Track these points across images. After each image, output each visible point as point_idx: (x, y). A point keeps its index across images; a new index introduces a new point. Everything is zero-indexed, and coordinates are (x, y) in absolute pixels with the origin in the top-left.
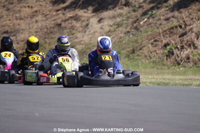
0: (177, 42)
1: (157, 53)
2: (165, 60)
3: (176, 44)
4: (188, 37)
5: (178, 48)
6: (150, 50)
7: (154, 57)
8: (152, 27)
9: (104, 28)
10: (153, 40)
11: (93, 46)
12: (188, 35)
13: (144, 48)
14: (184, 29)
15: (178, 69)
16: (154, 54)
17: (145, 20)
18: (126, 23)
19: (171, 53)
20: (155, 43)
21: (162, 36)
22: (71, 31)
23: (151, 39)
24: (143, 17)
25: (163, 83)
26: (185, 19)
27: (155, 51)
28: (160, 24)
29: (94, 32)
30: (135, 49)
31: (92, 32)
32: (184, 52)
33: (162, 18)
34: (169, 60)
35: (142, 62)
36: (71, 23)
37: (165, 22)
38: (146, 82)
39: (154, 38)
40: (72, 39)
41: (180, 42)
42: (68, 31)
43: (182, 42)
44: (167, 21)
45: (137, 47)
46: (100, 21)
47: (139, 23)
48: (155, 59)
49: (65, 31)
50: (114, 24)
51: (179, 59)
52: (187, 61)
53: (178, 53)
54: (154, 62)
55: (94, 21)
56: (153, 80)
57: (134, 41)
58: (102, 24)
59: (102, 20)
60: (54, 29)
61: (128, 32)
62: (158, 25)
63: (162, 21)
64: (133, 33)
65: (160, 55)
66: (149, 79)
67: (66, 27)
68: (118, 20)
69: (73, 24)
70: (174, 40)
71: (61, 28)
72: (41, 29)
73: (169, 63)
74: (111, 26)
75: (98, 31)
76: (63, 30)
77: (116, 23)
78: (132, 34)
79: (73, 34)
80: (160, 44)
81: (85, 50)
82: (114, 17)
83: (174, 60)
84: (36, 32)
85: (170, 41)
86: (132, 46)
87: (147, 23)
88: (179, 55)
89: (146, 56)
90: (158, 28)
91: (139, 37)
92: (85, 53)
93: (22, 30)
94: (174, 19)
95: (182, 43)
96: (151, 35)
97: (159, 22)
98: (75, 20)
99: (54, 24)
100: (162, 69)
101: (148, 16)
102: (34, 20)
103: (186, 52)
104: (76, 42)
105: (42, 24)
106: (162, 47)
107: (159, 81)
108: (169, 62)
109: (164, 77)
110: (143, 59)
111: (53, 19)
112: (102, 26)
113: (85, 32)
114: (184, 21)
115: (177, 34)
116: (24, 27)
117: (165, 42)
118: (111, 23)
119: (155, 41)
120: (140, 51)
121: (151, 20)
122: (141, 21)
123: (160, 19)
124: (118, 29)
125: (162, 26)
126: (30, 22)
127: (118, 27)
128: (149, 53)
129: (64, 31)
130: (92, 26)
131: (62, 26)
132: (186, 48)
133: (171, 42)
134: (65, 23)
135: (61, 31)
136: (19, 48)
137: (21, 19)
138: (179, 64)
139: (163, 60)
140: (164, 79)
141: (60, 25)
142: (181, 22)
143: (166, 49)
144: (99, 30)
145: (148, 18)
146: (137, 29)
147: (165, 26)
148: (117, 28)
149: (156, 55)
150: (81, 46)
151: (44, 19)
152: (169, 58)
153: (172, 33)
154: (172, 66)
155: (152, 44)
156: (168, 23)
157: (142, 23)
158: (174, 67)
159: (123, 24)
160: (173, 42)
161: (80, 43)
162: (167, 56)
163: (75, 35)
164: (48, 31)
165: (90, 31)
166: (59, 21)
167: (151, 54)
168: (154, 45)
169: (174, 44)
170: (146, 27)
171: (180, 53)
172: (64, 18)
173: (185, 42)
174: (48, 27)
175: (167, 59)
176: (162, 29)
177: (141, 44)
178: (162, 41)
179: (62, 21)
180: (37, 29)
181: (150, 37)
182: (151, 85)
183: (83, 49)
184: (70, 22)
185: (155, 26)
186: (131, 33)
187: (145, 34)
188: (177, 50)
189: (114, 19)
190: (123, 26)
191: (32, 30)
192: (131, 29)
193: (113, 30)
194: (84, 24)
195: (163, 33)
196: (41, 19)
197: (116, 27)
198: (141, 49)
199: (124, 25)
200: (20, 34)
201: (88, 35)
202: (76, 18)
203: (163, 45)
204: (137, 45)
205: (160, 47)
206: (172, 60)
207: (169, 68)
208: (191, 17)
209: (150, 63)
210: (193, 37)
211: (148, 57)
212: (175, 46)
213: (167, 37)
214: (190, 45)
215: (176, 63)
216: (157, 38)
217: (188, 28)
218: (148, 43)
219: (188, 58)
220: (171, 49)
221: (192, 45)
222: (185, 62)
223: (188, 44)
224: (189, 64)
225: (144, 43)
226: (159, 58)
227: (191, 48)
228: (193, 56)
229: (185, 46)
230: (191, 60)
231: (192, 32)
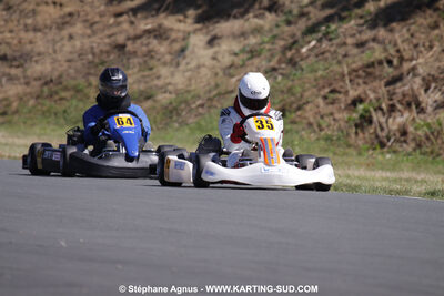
0: (380, 95)
1: (334, 119)
2: (353, 136)
3: (378, 99)
4: (404, 85)
5: (381, 109)
6: (319, 112)
7: (329, 126)
8: (326, 59)
9: (219, 57)
10: (327, 90)
11: (193, 97)
12: (405, 81)
13: (308, 107)
14: (396, 68)
15: (380, 158)
16: (328, 120)
17: (313, 43)
18: (269, 50)
19: (366, 120)
20: (332, 96)
21: (347, 81)
22: (145, 62)
23: (324, 87)
24: (308, 38)
25: (345, 186)
26: (401, 46)
27: (332, 114)
28: (345, 56)
29: (199, 67)
30: (287, 107)
31: (193, 64)
32: (395, 118)
33: (350, 41)
34: (361, 135)
35: (302, 138)
36: (148, 44)
37: (355, 51)
39: (330, 85)
40: (147, 79)
41: (386, 97)
42: (141, 60)
43: (391, 96)
44: (361, 49)
45: (292, 103)
46: (212, 42)
47: (298, 51)
48: (329, 133)
49: (135, 61)
50: (243, 51)
51: (383, 135)
52: (402, 139)
53: (383, 120)
54: (328, 139)
55: (198, 41)
57: (285, 89)
58: (215, 49)
59: (217, 41)
60: (108, 56)
61: (274, 69)
62: (340, 57)
63: (349, 47)
64: (284, 72)
65: (342, 124)
67: (135, 52)
68: (253, 41)
69: (151, 47)
70: (374, 91)
71: (124, 54)
72: (80, 55)
73: (360, 143)
74: (236, 54)
75: (207, 64)
76: (128, 59)
77: (248, 49)
78: (282, 74)
79: (151, 69)
80: (343, 100)
81: (175, 104)
82: (243, 35)
83: (373, 136)
84: (69, 61)
85: (365, 93)
86: (281, 101)
87: (316, 51)
88: (384, 126)
89: (310, 125)
90: (339, 63)
91: (297, 82)
92: (175, 113)
93: (39, 54)
94: (376, 46)
95: (391, 99)
96: (322, 77)
97: (342, 51)
98: (155, 37)
99: (110, 44)
100: (345, 154)
101: (320, 35)
102: (65, 33)
103: (400, 120)
104: (156, 86)
105: (82, 43)
106: (347, 107)
108: (361, 140)
109: (350, 172)
110: (303, 129)
111: (107, 33)
112: (216, 53)
113: (178, 65)
114: (398, 51)
115: (380, 78)
116: (42, 49)
117: (353, 94)
118: (236, 47)
119: (333, 91)
120: (299, 113)
121: (325, 45)
122: (302, 47)
123: (345, 44)
124: (250, 62)
125: (349, 60)
126: (57, 38)
127: (252, 57)
128: (318, 117)
129: (131, 61)
130: (193, 52)
131: (127, 49)
132: (400, 111)
133: (367, 95)
134: (134, 43)
135: (125, 61)
136: (30, 94)
137: (36, 30)
138: (382, 145)
139: (348, 135)
140: (348, 177)
141: (121, 47)
142: (392, 51)
143: (354, 111)
144: (209, 62)
145: (319, 41)
146: (292, 62)
147: (356, 59)
148: (249, 59)
149: (332, 122)
150: (167, 95)
151: (89, 31)
152: (362, 130)
153: (369, 74)
154: (368, 149)
155: (325, 98)
156: (363, 52)
157: (304, 50)
158: (371, 152)
159: (262, 50)
160: (372, 96)
161: (164, 89)
162: (357, 126)
163: (155, 70)
164: (97, 60)
165: (188, 64)
166: (121, 39)
167: (321, 121)
168: (330, 100)
169: (374, 101)
170: (312, 59)
171: (387, 121)
172: (132, 32)
173: (399, 97)
174: (96, 51)
175: (356, 133)
176: (348, 66)
177: (302, 96)
178: (347, 93)
179: (128, 39)
180: (71, 53)
181: (321, 82)
183: (171, 103)
184: (145, 42)
185: (333, 59)
186: (280, 71)
187: (311, 76)
188: (380, 113)
189: (242, 39)
190: (263, 56)
191: (59, 57)
192: (280, 62)
193: (241, 63)
194: (177, 46)
195: (349, 74)
196: (80, 32)
197: (246, 56)
198: (299, 108)
199: (266, 54)
200: (34, 64)
201: (184, 72)
202: (160, 34)
203: (349, 102)
204: (293, 98)
205: (343, 106)
206: (367, 135)
207: (360, 154)
208: (415, 41)
209: (318, 139)
210: (416, 87)
211: (315, 127)
212: (377, 105)
213: (358, 85)
214: (409, 105)
215: (376, 142)
216: (337, 86)
217: (406, 66)
218: (317, 96)
219: (404, 133)
220: (367, 111)
221: (413, 103)
222: (396, 141)
223: (404, 102)
224: (405, 145)
225: (307, 94)
226: (340, 129)
227: (410, 111)
228: (416, 129)
229: (399, 106)
230: (410, 137)
231: (415, 76)
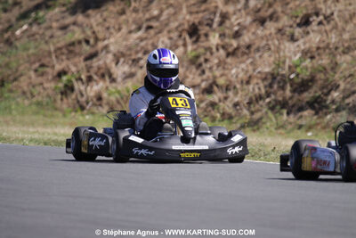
0: (80, 68)
1: (44, 89)
2: (59, 101)
3: (78, 72)
4: (100, 60)
5: (81, 79)
6: (31, 83)
7: (39, 94)
8: (36, 40)
10: (37, 65)
12: (100, 57)
13: (22, 79)
14: (93, 46)
15: (81, 118)
16: (39, 89)
17: (25, 27)
19: (69, 88)
20: (41, 70)
21: (54, 57)
23: (34, 63)
24: (22, 22)
25: (53, 141)
26: (96, 29)
27: (41, 84)
28: (52, 37)
30: (5, 79)
32: (92, 87)
33: (55, 25)
34: (65, 100)
35: (18, 104)
37: (59, 33)
38: (22, 140)
39: (40, 60)
41: (85, 70)
43: (89, 68)
44: (64, 31)
45: (9, 75)
47: (13, 33)
48: (40, 99)
51: (83, 100)
52: (98, 103)
53: (82, 88)
54: (39, 104)
56: (36, 136)
57: (3, 64)
62: (47, 38)
63: (54, 30)
65: (50, 92)
66: (28, 133)
70: (75, 65)
73: (65, 106)
78: (1, 52)
80: (51, 73)
83: (75, 102)
85: (68, 66)
87: (28, 33)
88: (84, 93)
89: (24, 93)
90: (46, 42)
91: (13, 58)
94: (75, 28)
95: (88, 71)
96: (34, 54)
97: (48, 33)
100: (52, 116)
101: (30, 20)
103: (96, 88)
106: (54, 78)
107: (46, 137)
109: (57, 130)
110: (19, 96)
114: (94, 32)
115: (80, 54)
117: (58, 67)
119: (42, 66)
120: (15, 83)
121: (35, 28)
122: (16, 30)
123: (51, 27)
125: (55, 40)
128: (31, 87)
132: (96, 81)
133: (69, 69)
138: (82, 108)
139: (55, 101)
140: (56, 134)
142: (89, 33)
143: (60, 81)
145: (30, 25)
146: (9, 42)
147: (61, 39)
149: (42, 91)
152: (66, 97)
153: (71, 52)
154: (71, 112)
155: (36, 71)
156: (65, 34)
157: (18, 32)
158: (73, 114)
160: (73, 69)
162: (62, 93)
167: (33, 90)
168: (39, 73)
169: (75, 73)
170: (25, 40)
171: (86, 89)
173: (95, 69)
175: (62, 100)
176: (54, 44)
177: (17, 70)
178: (53, 67)
181: (32, 59)
182: (32, 144)
185: (42, 39)
187: (25, 54)
188: (80, 83)
195: (55, 51)
198: (15, 80)
203: (55, 73)
204: (9, 72)
205: (50, 77)
206: (70, 100)
207: (64, 115)
208: (107, 25)
209: (31, 104)
210: (108, 61)
211: (29, 95)
212: (77, 76)
213: (62, 60)
214: (103, 76)
215: (77, 106)
216: (45, 61)
217: (101, 45)
218: (29, 70)
219: (100, 98)
220: (69, 81)
221: (106, 74)
222: (94, 105)
223: (99, 74)
224: (100, 108)
225: (21, 68)
226: (48, 96)
227: (105, 80)
228: (109, 95)
229: (95, 77)
230: (104, 101)
231: (108, 52)
